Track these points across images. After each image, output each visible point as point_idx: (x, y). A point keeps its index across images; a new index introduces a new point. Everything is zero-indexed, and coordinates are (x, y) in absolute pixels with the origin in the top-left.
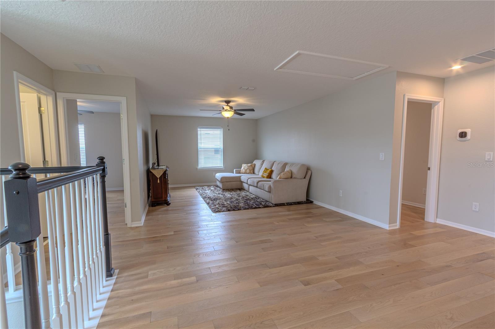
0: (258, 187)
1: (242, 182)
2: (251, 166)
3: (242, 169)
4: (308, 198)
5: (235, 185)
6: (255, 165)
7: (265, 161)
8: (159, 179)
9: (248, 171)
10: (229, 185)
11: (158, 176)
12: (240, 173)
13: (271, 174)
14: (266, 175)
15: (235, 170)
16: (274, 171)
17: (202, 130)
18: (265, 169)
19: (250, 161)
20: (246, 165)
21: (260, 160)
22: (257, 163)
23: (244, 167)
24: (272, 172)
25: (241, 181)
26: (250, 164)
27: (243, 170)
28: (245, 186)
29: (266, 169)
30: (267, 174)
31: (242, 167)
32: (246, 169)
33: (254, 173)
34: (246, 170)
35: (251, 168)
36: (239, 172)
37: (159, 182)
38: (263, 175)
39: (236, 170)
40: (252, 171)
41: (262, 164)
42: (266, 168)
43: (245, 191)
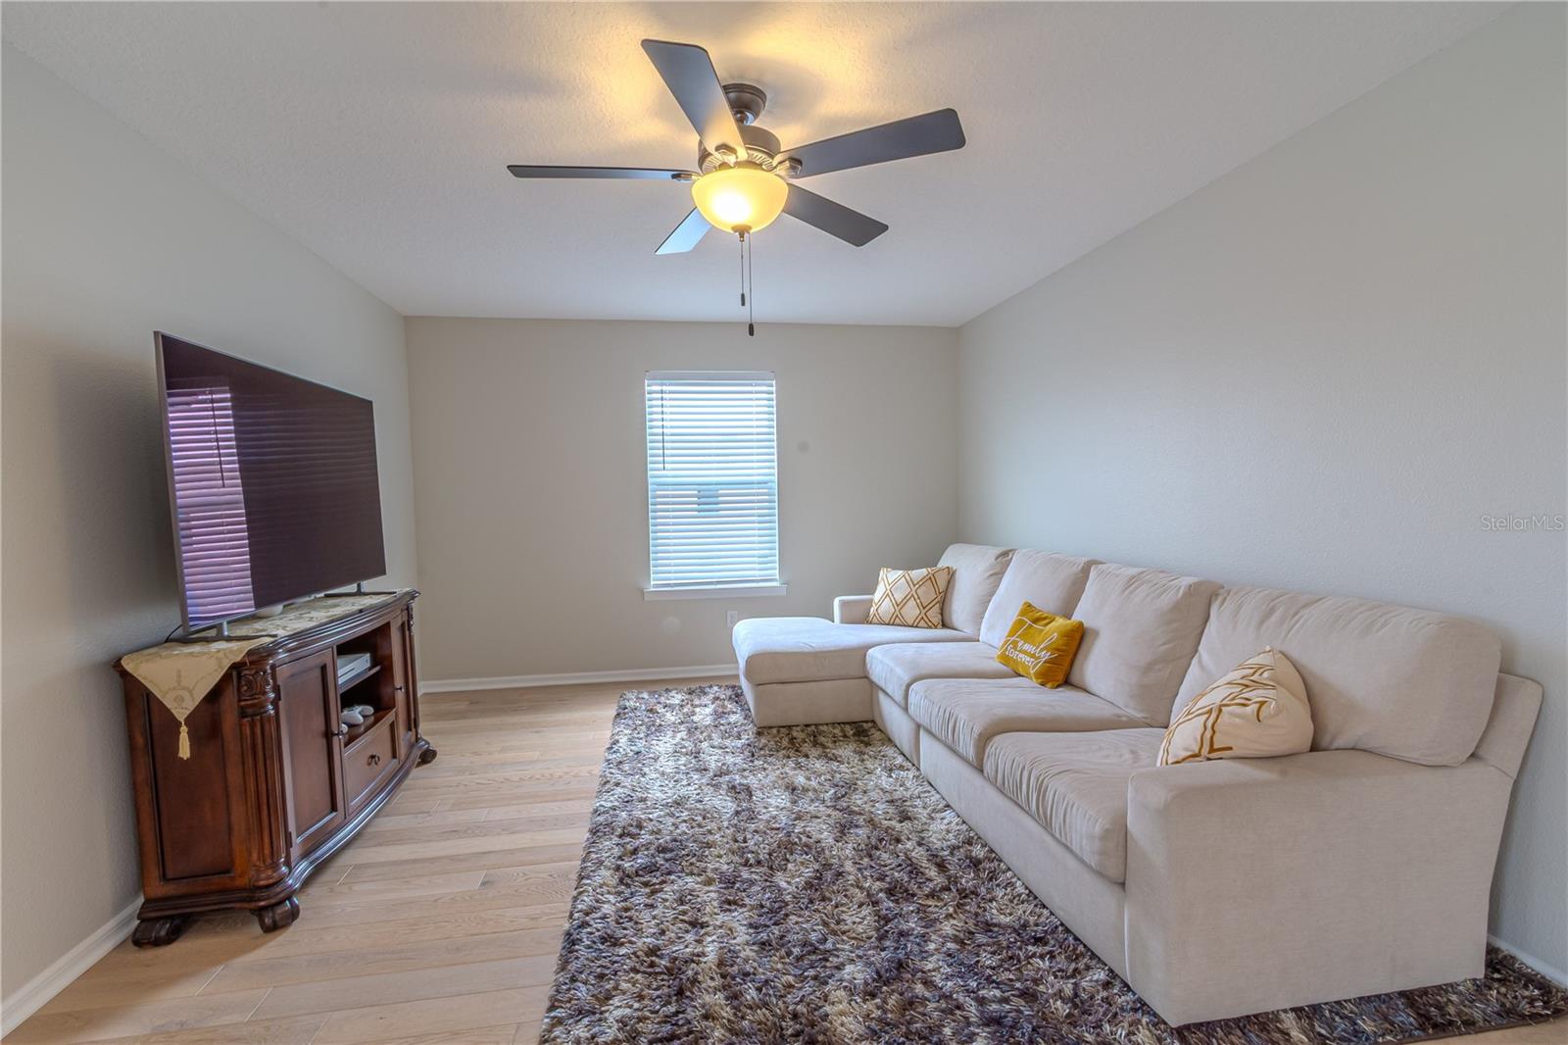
0: (988, 767)
1: (874, 688)
2: (931, 579)
3: (877, 596)
4: (1506, 947)
5: (829, 702)
6: (951, 575)
7: (1016, 559)
8: (184, 729)
9: (911, 612)
10: (796, 705)
11: (182, 705)
12: (865, 619)
13: (1075, 655)
14: (1034, 654)
15: (837, 602)
16: (1096, 633)
17: (665, 388)
18: (1023, 613)
19: (922, 552)
20: (900, 572)
21: (983, 548)
22: (967, 565)
23: (891, 585)
24: (1078, 639)
25: (872, 683)
26: (924, 571)
27: (882, 600)
28: (896, 722)
29: (1031, 618)
30: (1045, 655)
31: (877, 583)
32: (899, 597)
33: (944, 625)
34: (899, 605)
35: (928, 594)
36: (860, 616)
37: (185, 751)
38: (1014, 654)
39: (844, 604)
40: (934, 615)
41: (997, 575)
42: (1028, 608)
43: (890, 751)
